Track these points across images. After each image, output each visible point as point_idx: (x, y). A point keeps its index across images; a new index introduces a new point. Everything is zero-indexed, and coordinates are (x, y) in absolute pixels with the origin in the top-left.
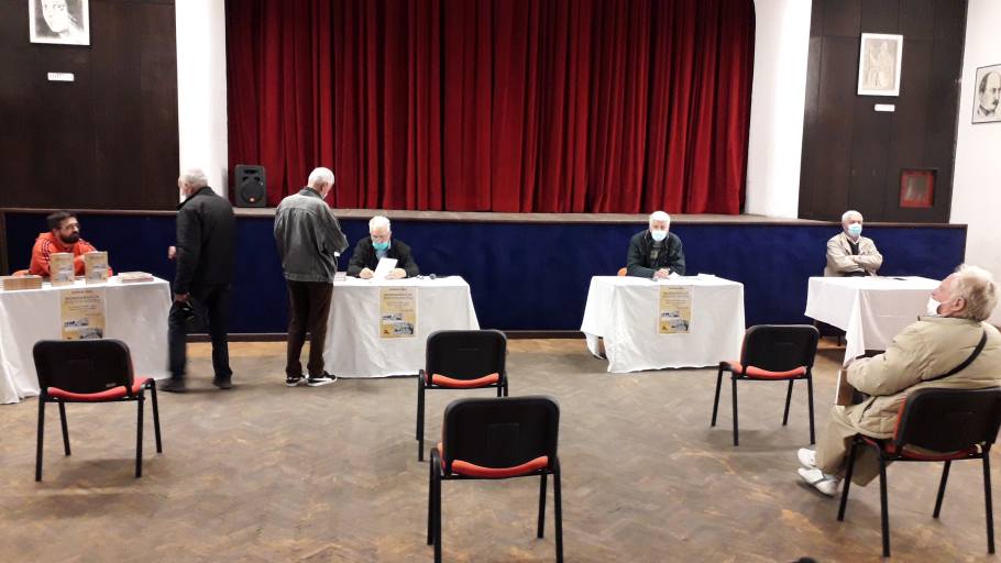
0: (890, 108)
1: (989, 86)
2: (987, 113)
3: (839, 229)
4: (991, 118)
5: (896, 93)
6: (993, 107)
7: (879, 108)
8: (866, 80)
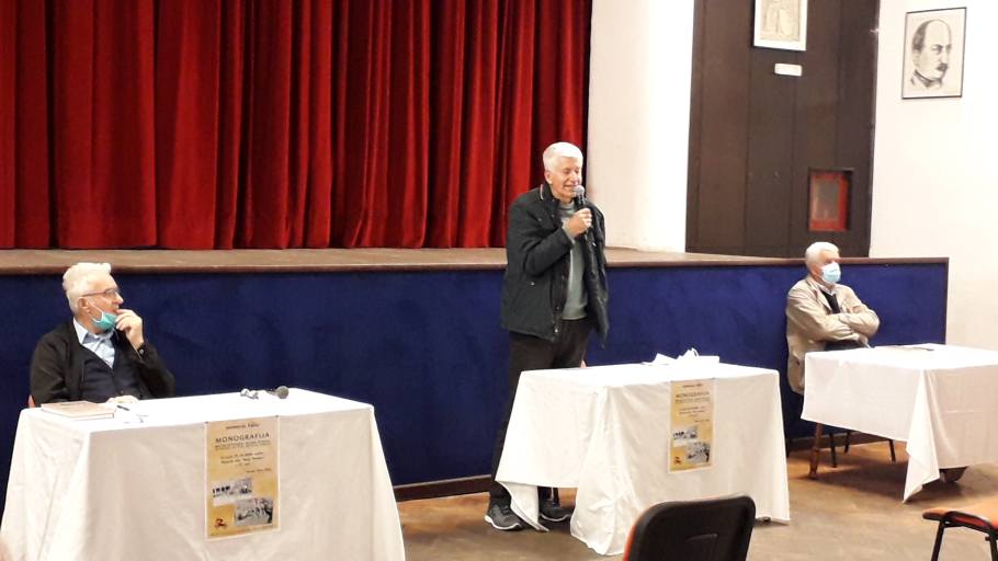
0: (794, 70)
1: (930, 41)
2: (928, 83)
3: (801, 270)
4: (934, 91)
5: (801, 45)
6: (938, 74)
7: (782, 69)
8: (764, 23)
